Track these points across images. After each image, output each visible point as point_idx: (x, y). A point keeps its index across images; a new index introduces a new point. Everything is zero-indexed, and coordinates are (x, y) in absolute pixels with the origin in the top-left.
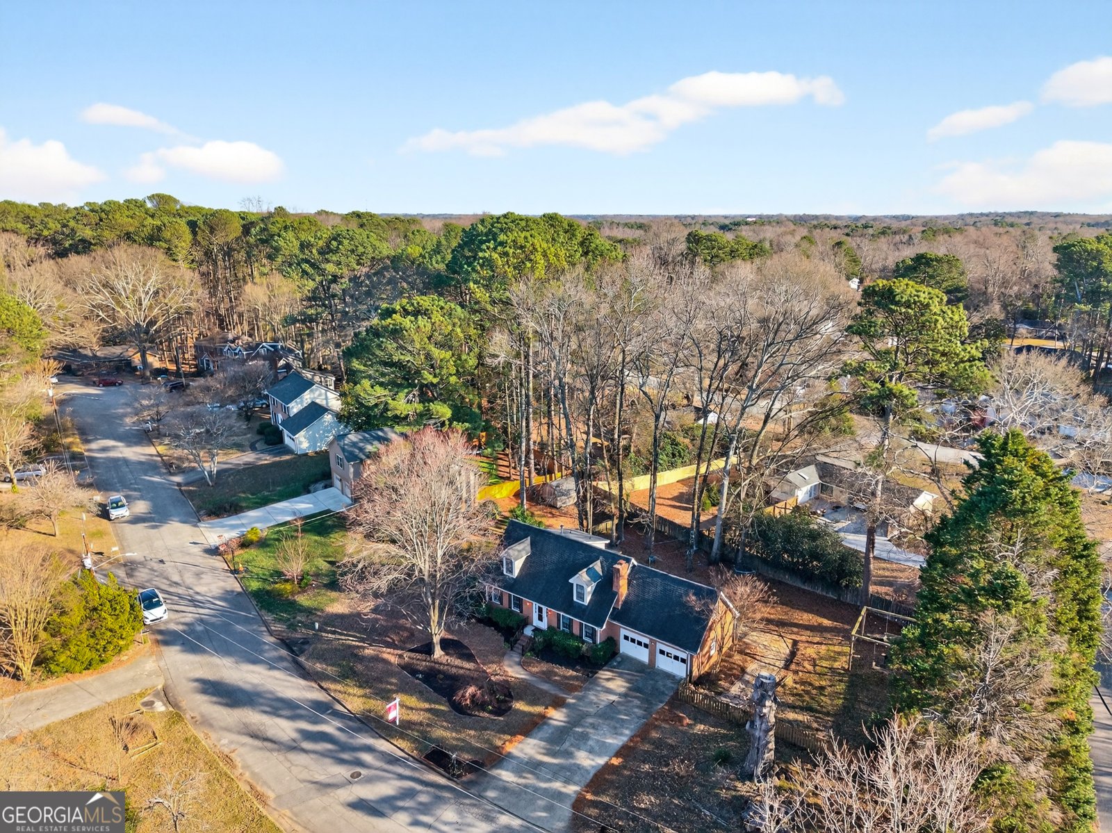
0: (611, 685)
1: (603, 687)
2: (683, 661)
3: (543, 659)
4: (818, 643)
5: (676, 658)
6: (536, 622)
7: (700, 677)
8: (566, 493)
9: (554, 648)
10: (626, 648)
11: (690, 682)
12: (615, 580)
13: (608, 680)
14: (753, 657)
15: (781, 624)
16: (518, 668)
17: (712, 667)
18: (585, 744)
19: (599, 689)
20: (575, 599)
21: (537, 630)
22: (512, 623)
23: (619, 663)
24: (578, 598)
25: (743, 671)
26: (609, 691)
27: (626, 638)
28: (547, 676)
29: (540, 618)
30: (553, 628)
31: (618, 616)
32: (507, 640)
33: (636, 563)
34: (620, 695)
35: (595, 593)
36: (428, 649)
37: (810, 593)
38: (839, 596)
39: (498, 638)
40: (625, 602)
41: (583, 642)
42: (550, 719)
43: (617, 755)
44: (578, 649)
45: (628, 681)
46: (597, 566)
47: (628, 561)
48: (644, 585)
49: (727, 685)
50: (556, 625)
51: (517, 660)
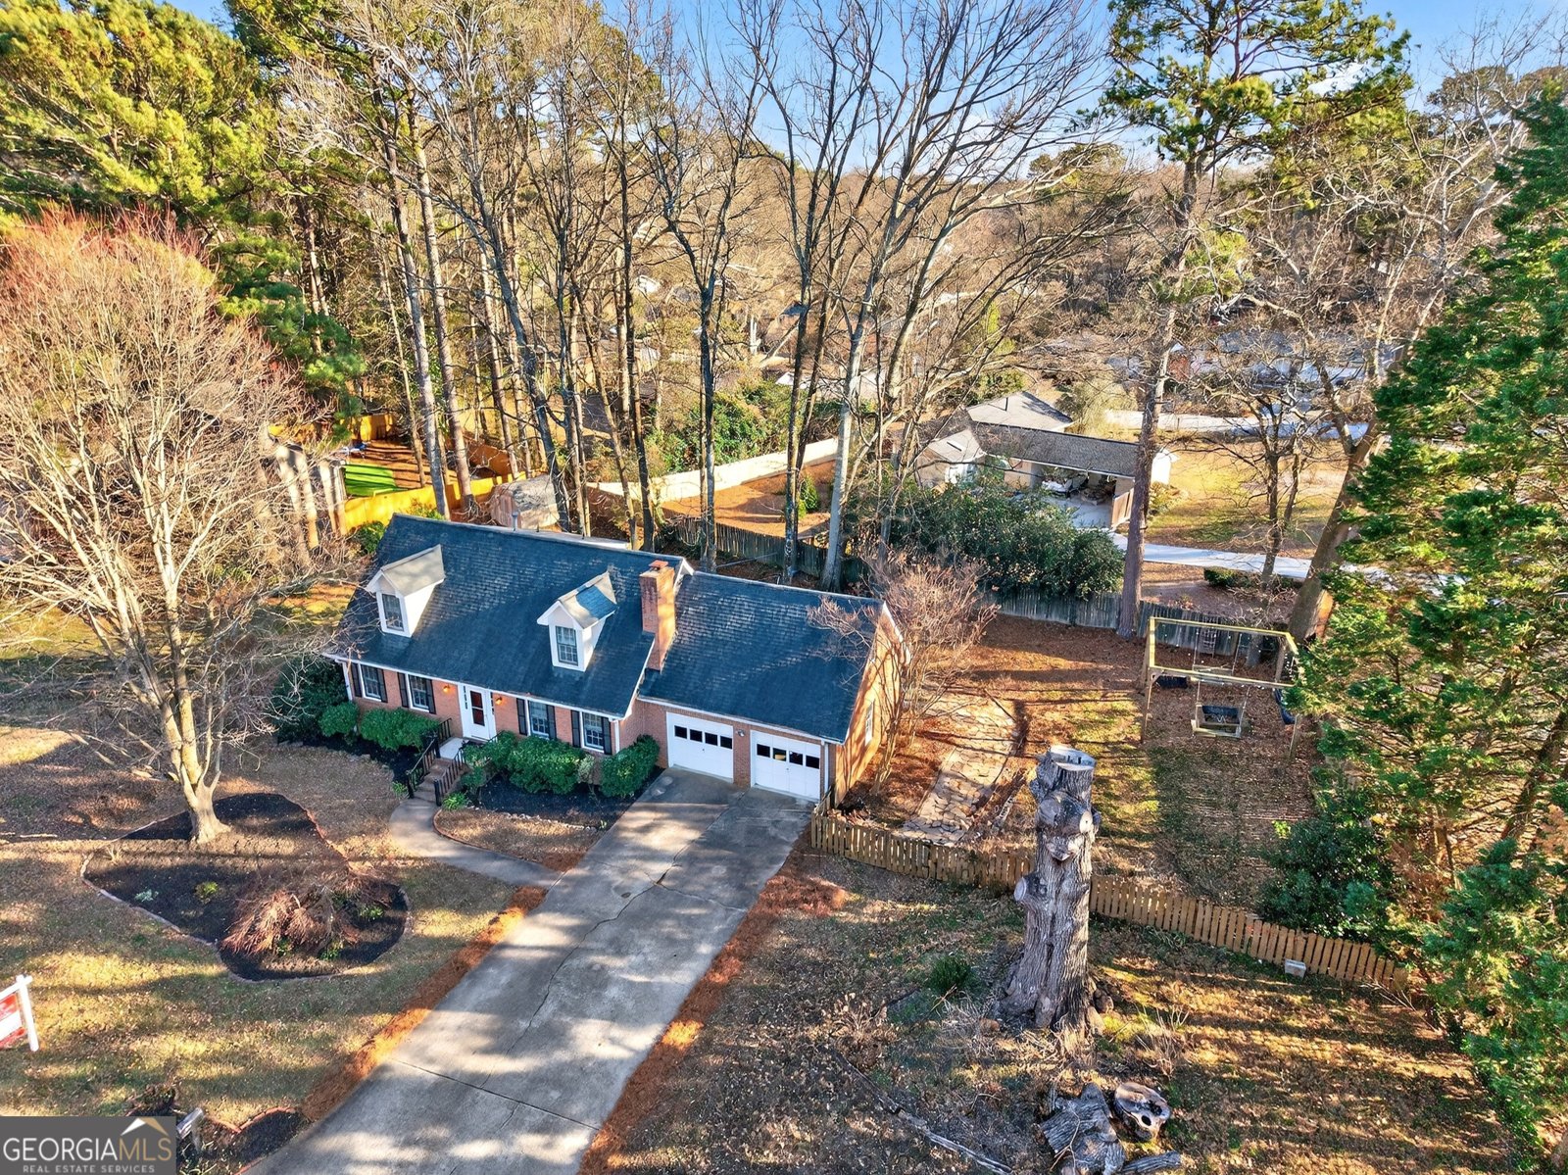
0: (655, 840)
1: (636, 848)
2: (813, 762)
3: (488, 806)
4: (1061, 701)
5: (796, 759)
6: (470, 729)
7: (849, 794)
8: (537, 504)
9: (515, 780)
10: (682, 755)
11: (832, 806)
12: (646, 606)
13: (645, 830)
14: (947, 740)
15: (982, 675)
16: (428, 836)
17: (871, 772)
18: (598, 997)
19: (625, 853)
20: (555, 662)
21: (471, 745)
22: (409, 737)
23: (668, 788)
24: (562, 658)
25: (935, 767)
26: (653, 855)
27: (680, 732)
28: (497, 845)
29: (479, 719)
30: (510, 735)
31: (657, 687)
32: (401, 778)
33: (691, 571)
34: (676, 859)
35: (604, 642)
36: (184, 826)
37: (1016, 620)
38: (1073, 617)
39: (380, 774)
40: (674, 654)
41: (582, 755)
42: (504, 946)
43: (684, 1014)
44: (571, 770)
45: (694, 824)
46: (604, 584)
47: (674, 564)
48: (713, 614)
49: (909, 804)
50: (514, 728)
51: (425, 817)
